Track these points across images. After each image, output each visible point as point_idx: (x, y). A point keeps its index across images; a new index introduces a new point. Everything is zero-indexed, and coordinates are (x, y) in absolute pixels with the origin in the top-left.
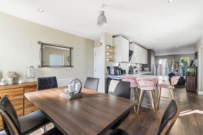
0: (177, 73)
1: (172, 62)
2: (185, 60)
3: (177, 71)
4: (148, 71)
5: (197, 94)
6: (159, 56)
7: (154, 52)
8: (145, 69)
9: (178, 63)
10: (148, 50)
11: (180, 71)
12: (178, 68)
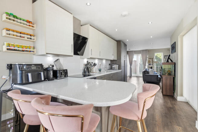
0: (151, 70)
1: (147, 58)
2: (158, 56)
3: (151, 68)
4: (117, 69)
5: (176, 100)
6: (133, 51)
7: (125, 45)
8: (113, 66)
9: (152, 59)
10: (116, 41)
11: (154, 67)
12: (152, 65)
